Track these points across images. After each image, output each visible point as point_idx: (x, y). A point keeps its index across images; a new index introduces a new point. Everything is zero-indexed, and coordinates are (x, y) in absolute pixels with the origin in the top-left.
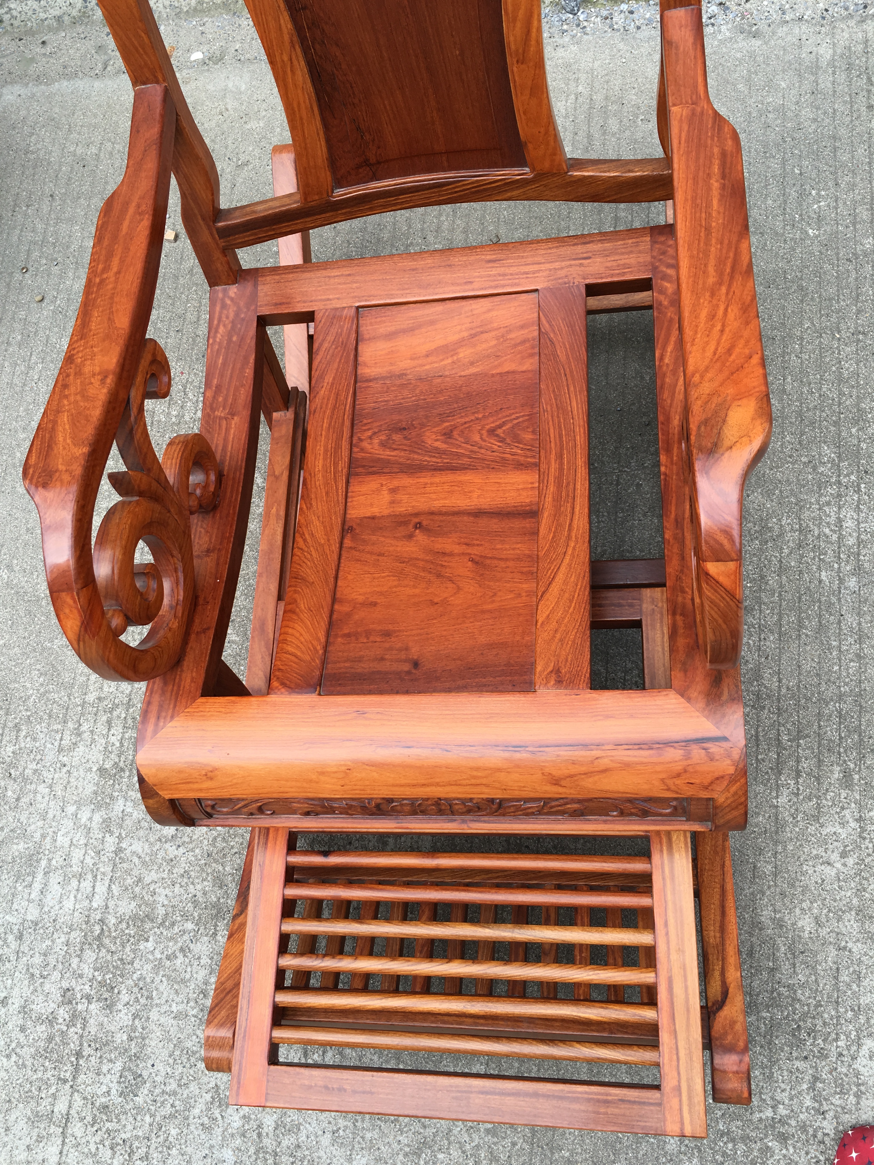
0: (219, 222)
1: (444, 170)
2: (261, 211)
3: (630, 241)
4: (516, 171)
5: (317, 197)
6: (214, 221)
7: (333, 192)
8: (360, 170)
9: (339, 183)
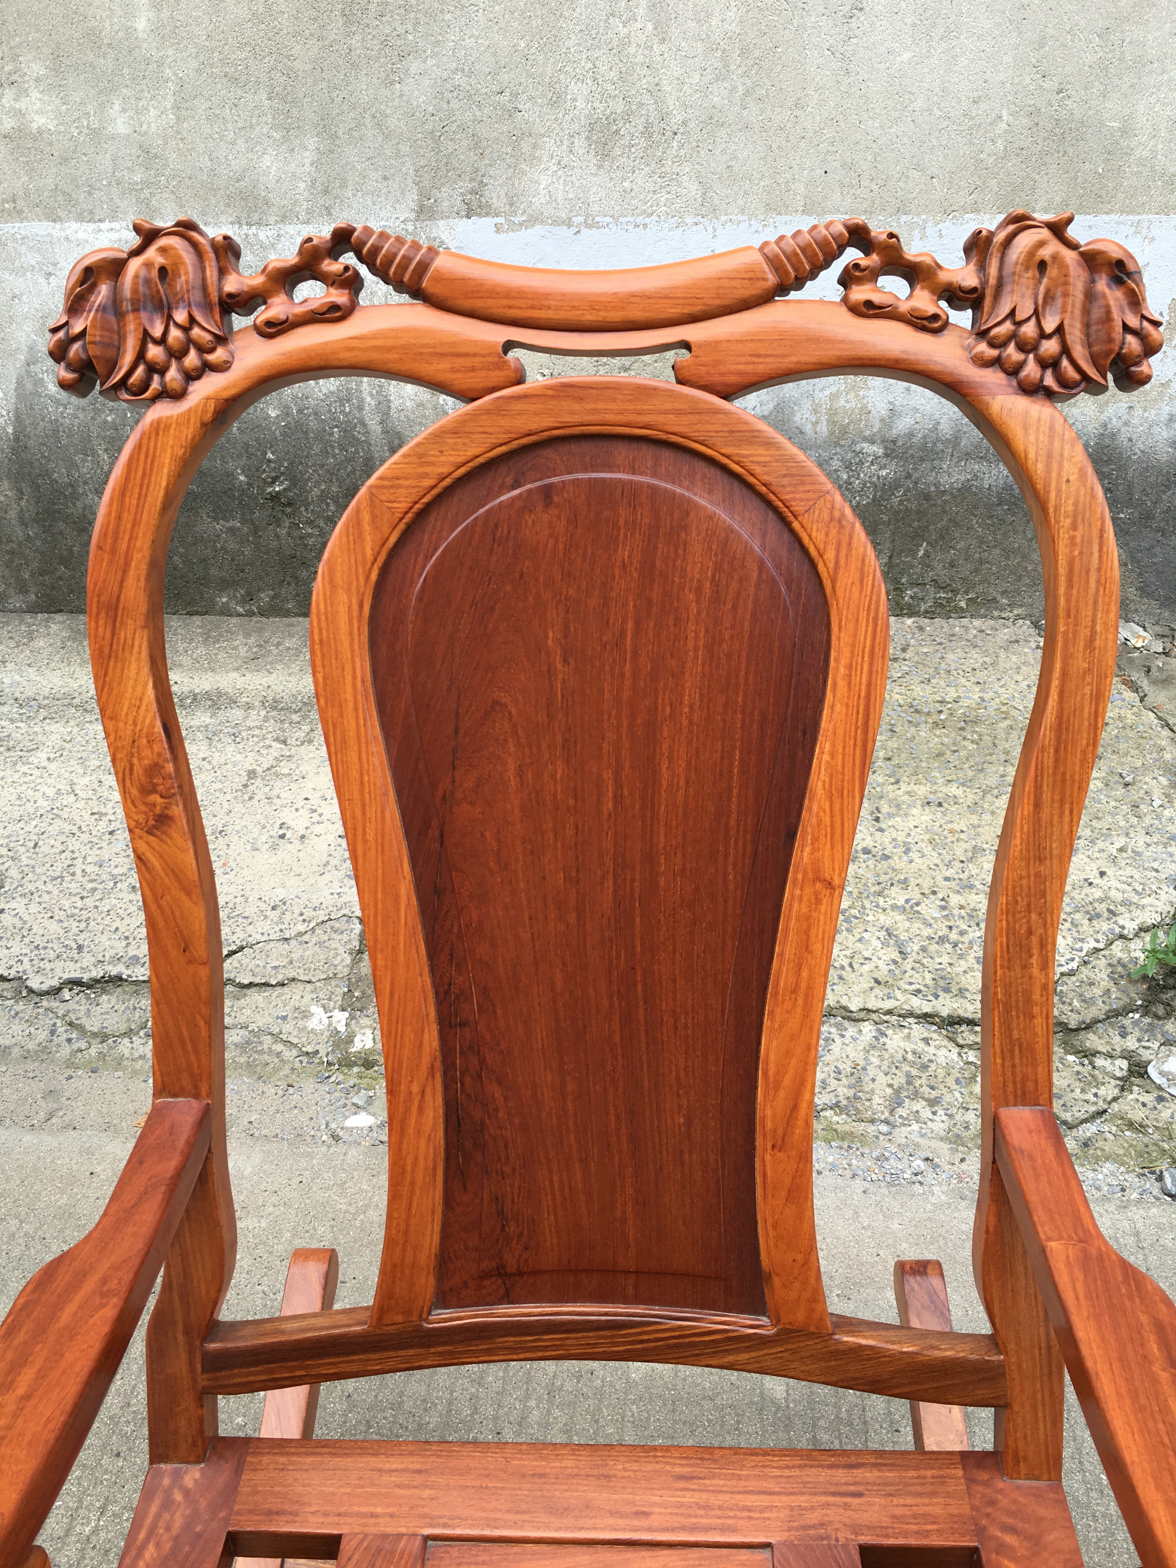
0: (212, 1341)
1: (626, 1301)
2: (292, 1332)
3: (929, 1473)
4: (747, 1319)
5: (399, 1318)
6: (204, 1339)
7: (429, 1314)
8: (486, 1282)
9: (444, 1300)
